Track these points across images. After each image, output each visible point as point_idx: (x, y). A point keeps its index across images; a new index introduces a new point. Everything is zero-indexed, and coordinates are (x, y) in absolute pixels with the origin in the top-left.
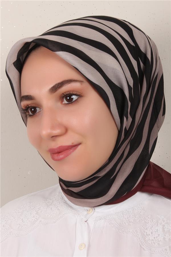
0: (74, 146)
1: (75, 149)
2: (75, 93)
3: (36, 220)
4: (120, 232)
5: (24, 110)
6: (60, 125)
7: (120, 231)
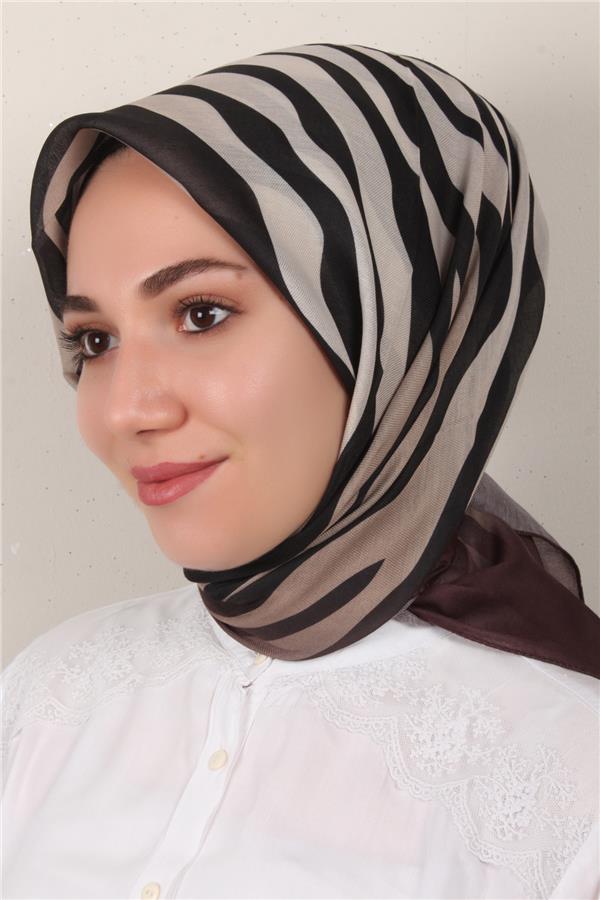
0: (206, 467)
1: (207, 476)
2: (217, 301)
3: (121, 676)
4: (337, 727)
5: (70, 338)
6: (168, 399)
7: (338, 723)
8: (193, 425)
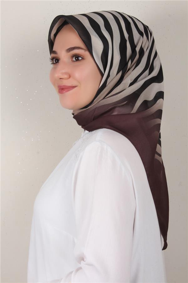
2: (80, 56)
6: (67, 73)
8: (71, 79)
